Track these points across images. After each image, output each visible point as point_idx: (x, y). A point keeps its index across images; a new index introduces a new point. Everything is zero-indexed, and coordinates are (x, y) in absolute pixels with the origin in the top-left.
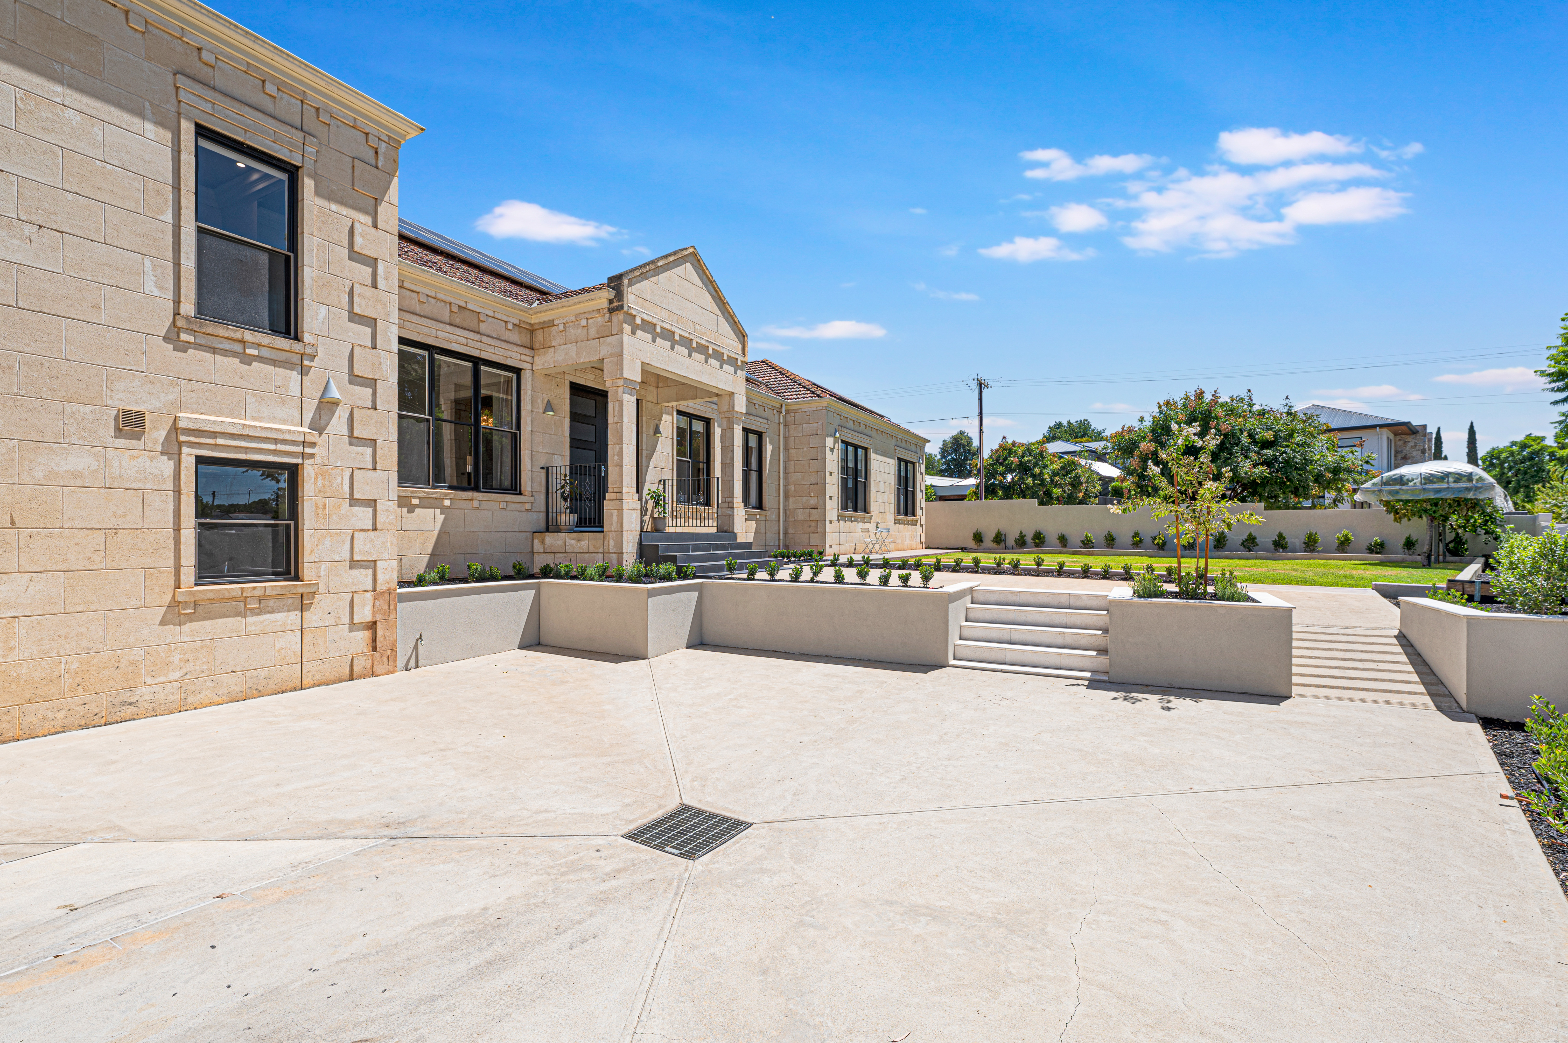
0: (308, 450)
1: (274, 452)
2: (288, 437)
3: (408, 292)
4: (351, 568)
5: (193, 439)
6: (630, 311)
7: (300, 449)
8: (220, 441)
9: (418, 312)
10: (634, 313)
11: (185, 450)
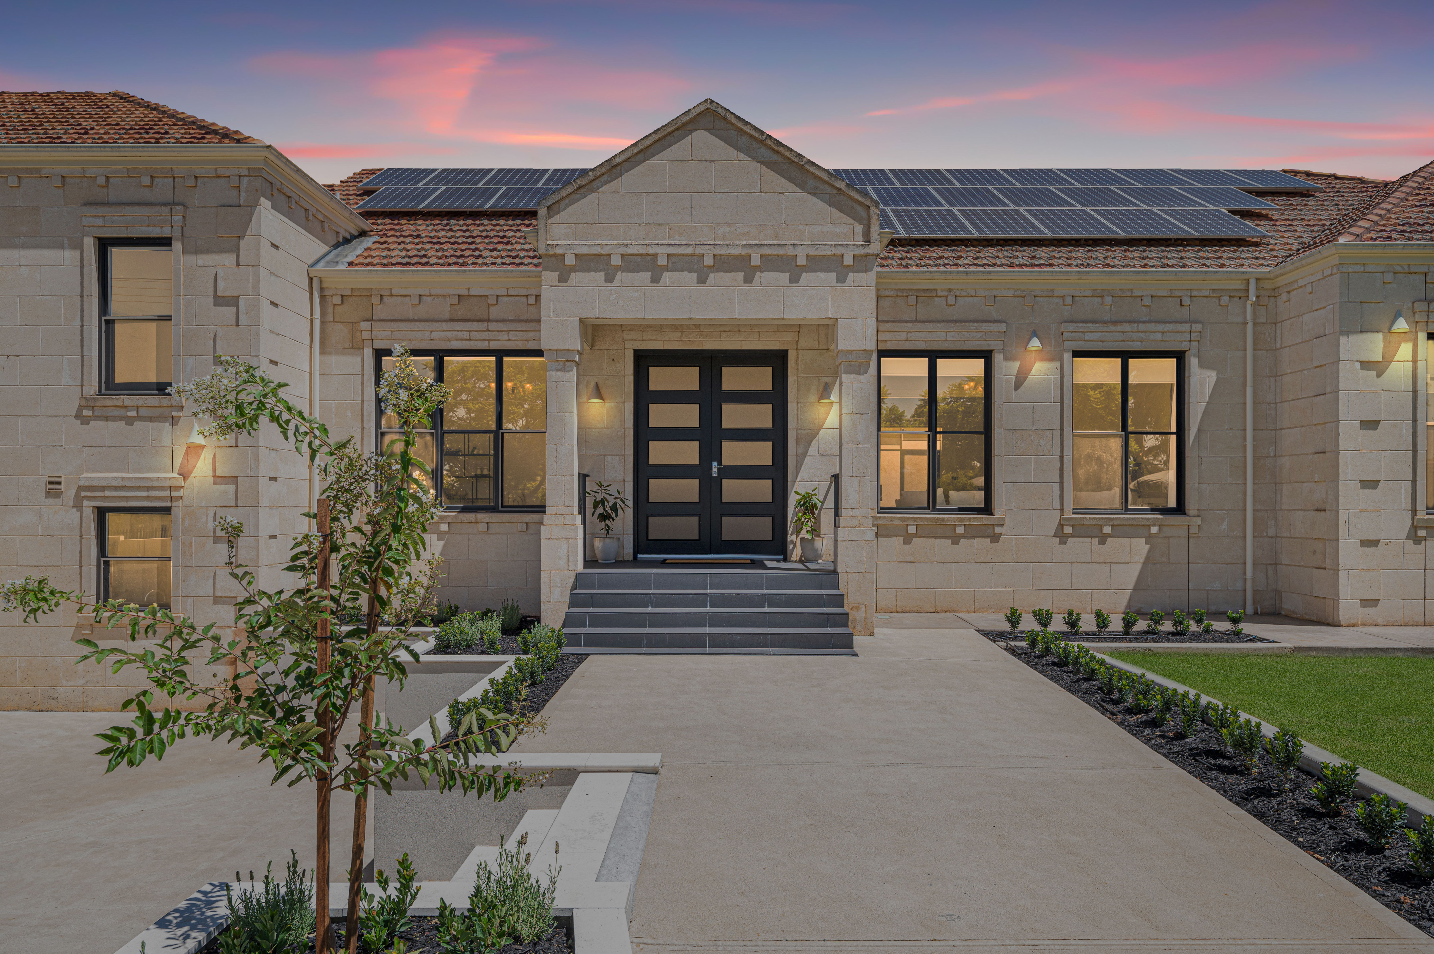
0: (174, 494)
1: (147, 498)
2: (156, 484)
3: (399, 299)
4: (215, 603)
5: (89, 494)
6: (551, 251)
7: (167, 493)
8: (107, 493)
9: (411, 317)
10: (559, 251)
11: (85, 503)
